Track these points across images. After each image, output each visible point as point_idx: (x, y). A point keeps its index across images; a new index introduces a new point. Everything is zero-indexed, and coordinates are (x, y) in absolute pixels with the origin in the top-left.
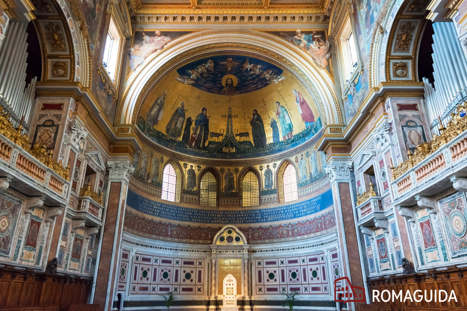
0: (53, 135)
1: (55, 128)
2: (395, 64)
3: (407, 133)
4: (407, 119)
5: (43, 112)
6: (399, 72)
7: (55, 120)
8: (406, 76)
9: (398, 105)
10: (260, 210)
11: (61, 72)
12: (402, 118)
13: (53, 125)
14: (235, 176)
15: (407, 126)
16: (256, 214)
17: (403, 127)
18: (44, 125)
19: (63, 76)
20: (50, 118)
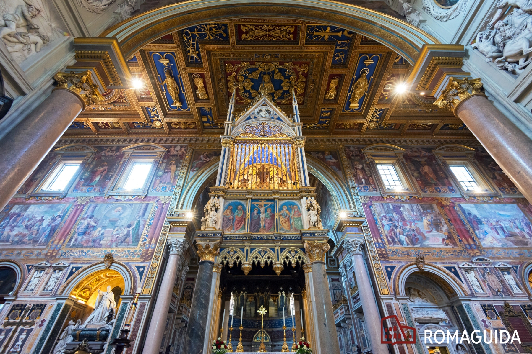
0: (190, 293)
1: (191, 290)
2: (330, 260)
3: (335, 293)
4: (335, 286)
5: (186, 282)
6: (332, 263)
7: (191, 286)
8: (335, 265)
9: (331, 279)
10: (278, 320)
11: (194, 262)
12: (333, 285)
13: (190, 288)
14: (264, 298)
15: (335, 289)
16: (276, 322)
17: (333, 290)
18: (187, 288)
19: (195, 264)
20: (189, 285)
